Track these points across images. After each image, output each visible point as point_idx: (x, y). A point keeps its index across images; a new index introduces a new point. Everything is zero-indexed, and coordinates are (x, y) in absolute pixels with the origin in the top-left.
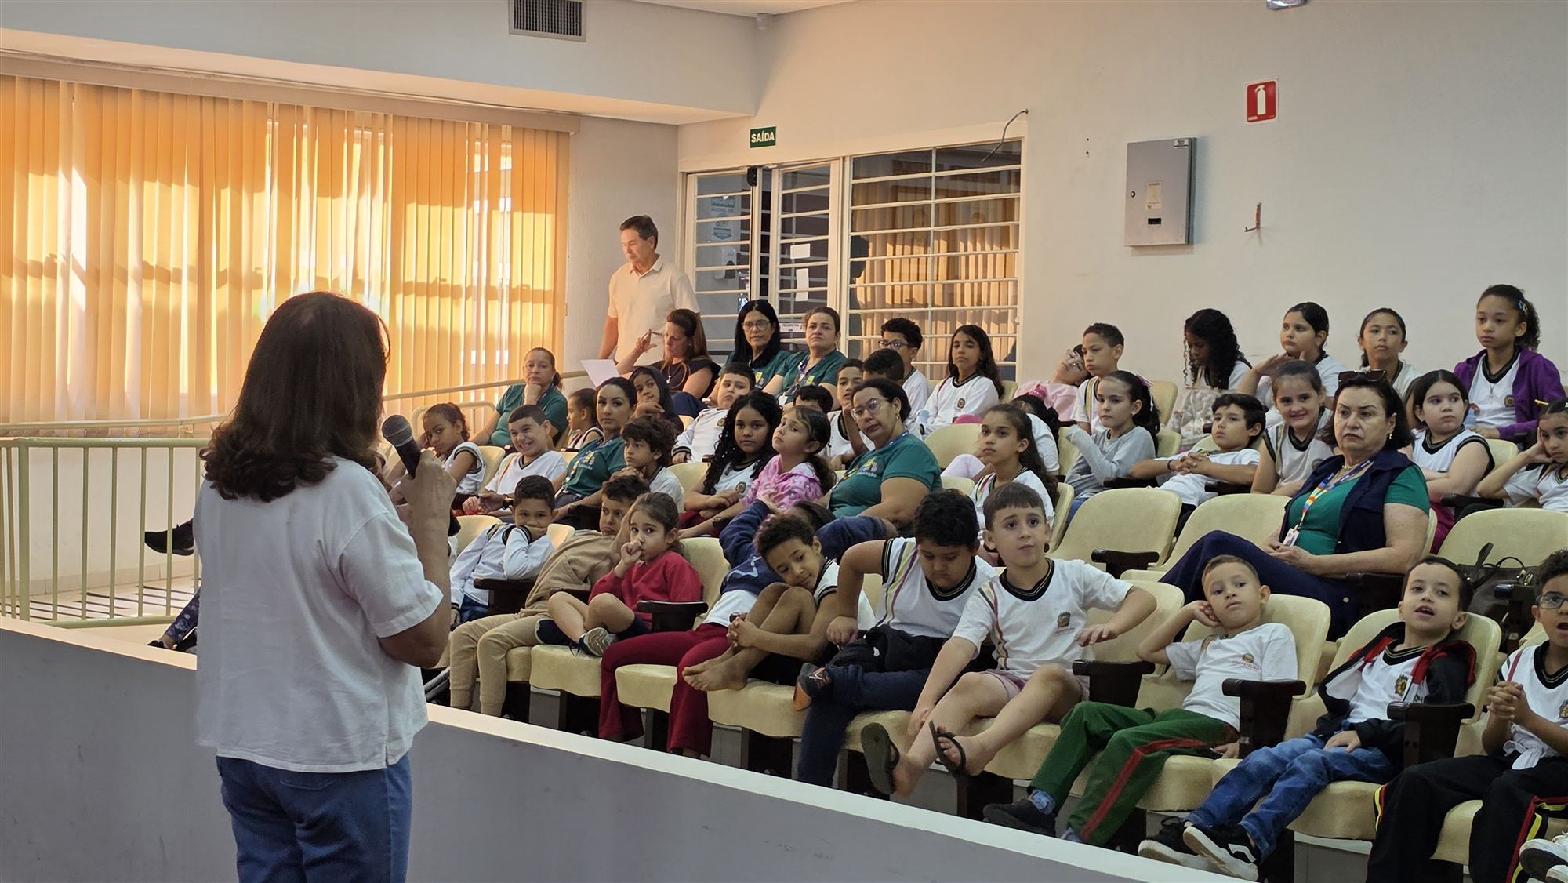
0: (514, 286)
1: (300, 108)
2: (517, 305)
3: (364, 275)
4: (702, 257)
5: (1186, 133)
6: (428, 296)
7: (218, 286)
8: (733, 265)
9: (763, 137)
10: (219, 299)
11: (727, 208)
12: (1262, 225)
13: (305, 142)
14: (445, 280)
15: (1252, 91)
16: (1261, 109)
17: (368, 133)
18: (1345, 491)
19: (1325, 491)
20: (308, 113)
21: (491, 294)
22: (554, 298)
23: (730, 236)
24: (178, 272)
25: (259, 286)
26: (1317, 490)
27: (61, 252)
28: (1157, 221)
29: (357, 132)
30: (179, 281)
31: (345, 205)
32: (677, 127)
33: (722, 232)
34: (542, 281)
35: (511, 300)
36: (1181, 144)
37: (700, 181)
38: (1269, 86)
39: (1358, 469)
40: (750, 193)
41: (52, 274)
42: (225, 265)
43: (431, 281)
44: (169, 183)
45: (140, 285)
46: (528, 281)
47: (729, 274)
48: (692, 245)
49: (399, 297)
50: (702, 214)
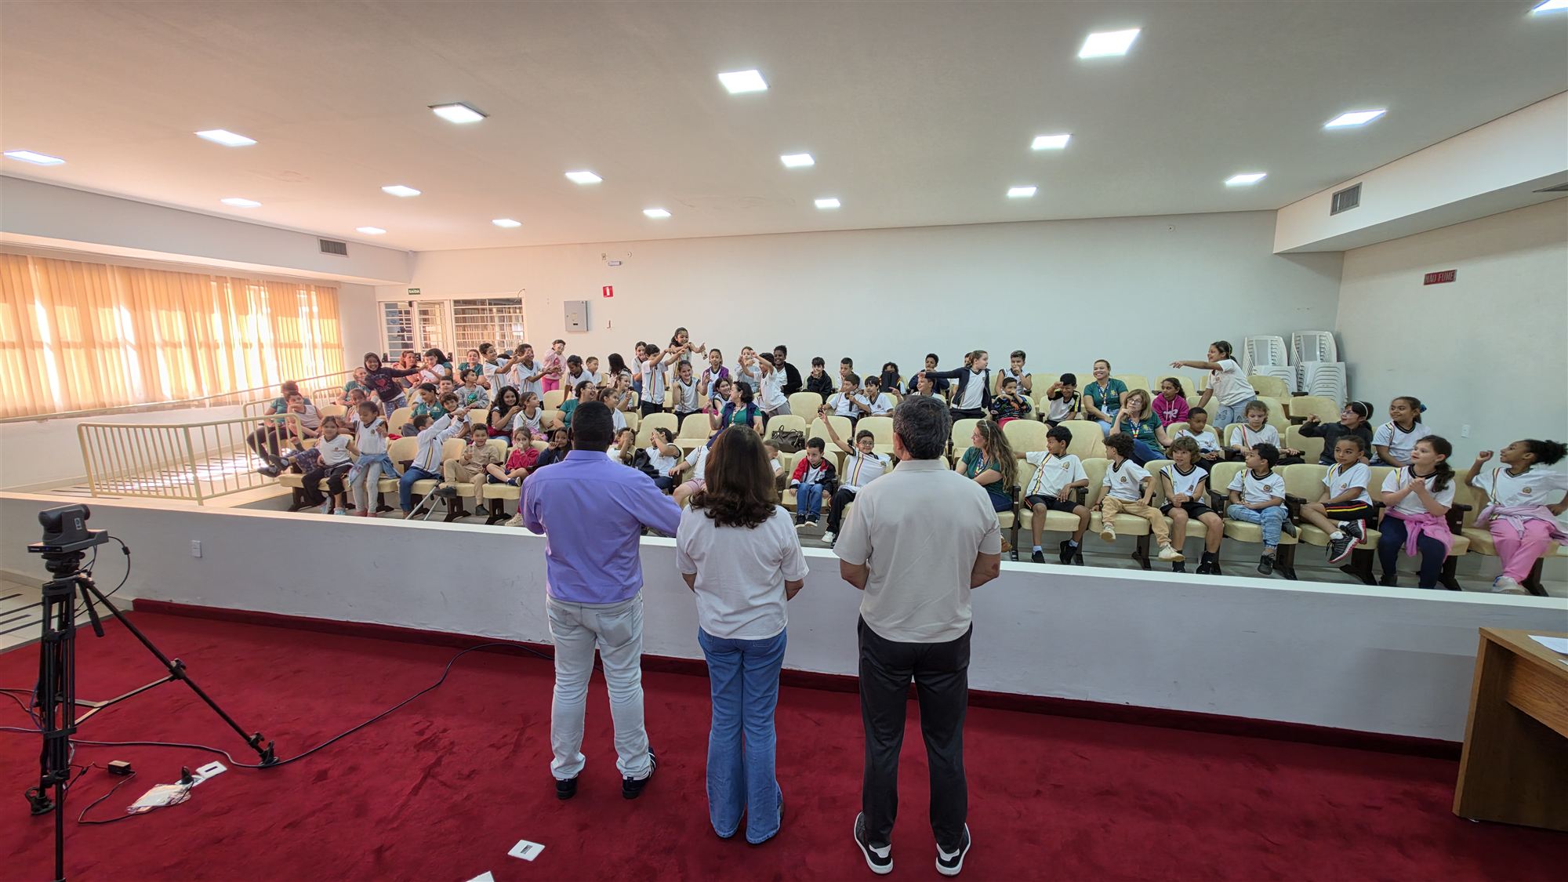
0: (323, 343)
1: (226, 278)
2: (325, 350)
3: (262, 341)
4: (390, 330)
5: (584, 300)
6: (290, 347)
7: (200, 348)
8: (399, 332)
9: (415, 291)
10: (201, 354)
11: (394, 314)
12: (611, 327)
13: (229, 290)
14: (296, 342)
15: (604, 288)
16: (608, 294)
17: (257, 287)
20: (229, 281)
21: (314, 346)
22: (339, 346)
23: (396, 323)
24: (180, 343)
25: (218, 347)
27: (120, 337)
28: (577, 324)
29: (252, 287)
30: (181, 347)
31: (251, 317)
32: (373, 286)
33: (394, 322)
34: (332, 339)
35: (323, 347)
36: (583, 302)
37: (386, 304)
38: (610, 287)
40: (410, 310)
41: (117, 345)
42: (201, 338)
43: (291, 343)
44: (170, 310)
45: (163, 350)
46: (328, 340)
47: (399, 336)
48: (385, 326)
49: (279, 350)
50: (387, 316)
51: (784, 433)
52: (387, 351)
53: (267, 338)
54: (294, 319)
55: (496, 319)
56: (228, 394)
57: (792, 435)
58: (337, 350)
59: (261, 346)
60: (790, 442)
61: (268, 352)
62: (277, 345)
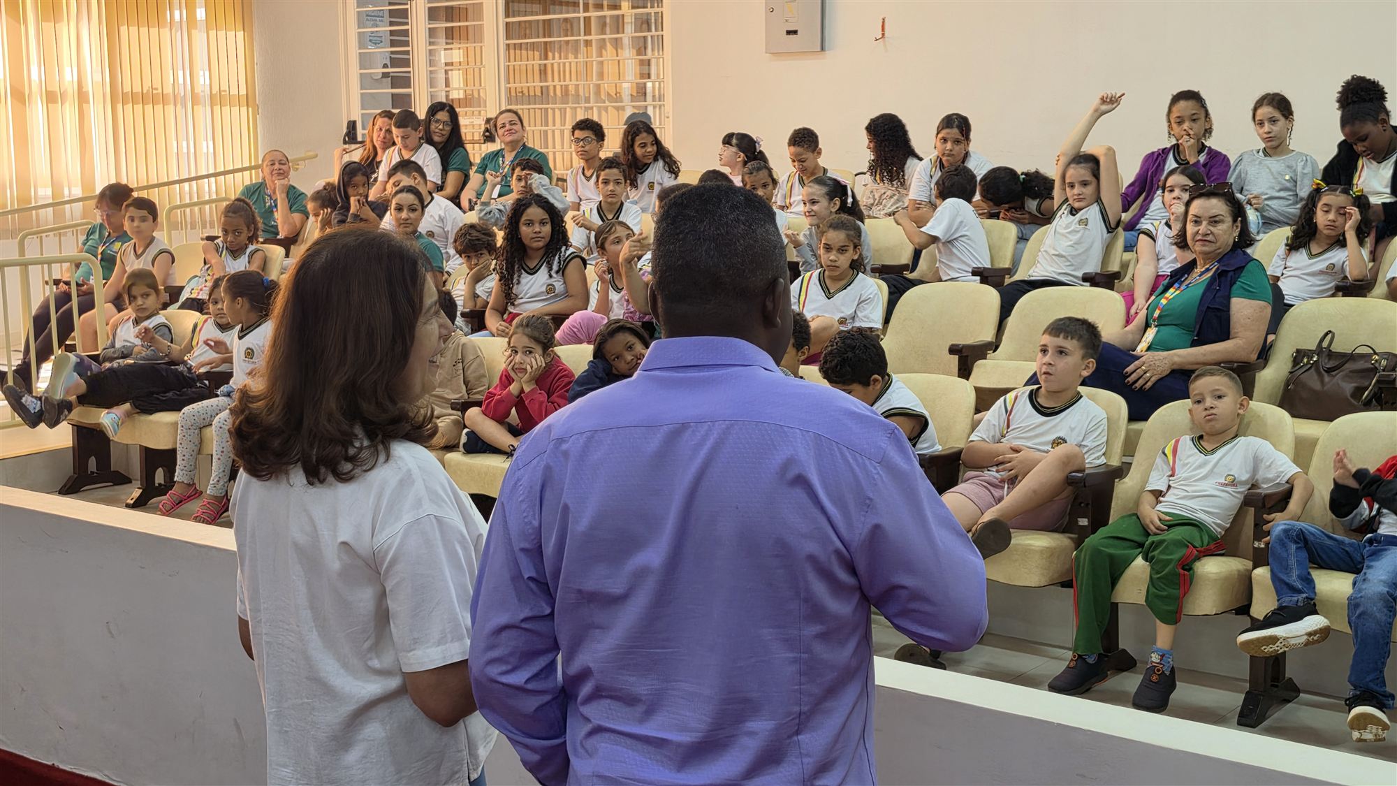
0: (214, 92)
2: (217, 109)
3: (86, 86)
4: (364, 61)
6: (144, 102)
8: (387, 67)
11: (378, 19)
12: (886, 35)
14: (157, 89)
18: (1199, 291)
19: (1178, 292)
21: (195, 100)
22: (249, 100)
23: (381, 42)
26: (1172, 290)
28: (795, 32)
31: (67, 29)
33: (376, 40)
35: (212, 105)
39: (1208, 270)
40: (408, 6)
43: (145, 92)
46: (225, 87)
47: (385, 75)
48: (354, 51)
49: (120, 106)
50: (361, 24)
51: (1331, 355)
52: (356, 116)
53: (96, 78)
54: (154, 31)
55: (629, 29)
56: (12, 212)
57: (1361, 365)
58: (244, 109)
59: (82, 97)
60: (1348, 387)
61: (98, 113)
62: (117, 96)
